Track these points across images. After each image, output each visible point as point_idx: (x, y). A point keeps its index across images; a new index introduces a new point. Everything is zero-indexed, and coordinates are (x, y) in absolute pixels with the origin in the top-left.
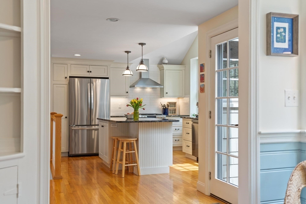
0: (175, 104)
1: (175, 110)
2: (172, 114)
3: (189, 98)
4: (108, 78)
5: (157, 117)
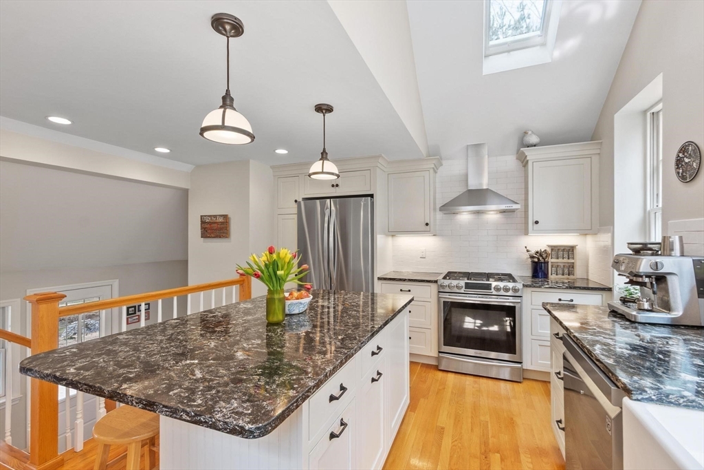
0: (570, 251)
1: (573, 267)
2: (560, 276)
3: (610, 234)
4: (372, 196)
5: (493, 286)
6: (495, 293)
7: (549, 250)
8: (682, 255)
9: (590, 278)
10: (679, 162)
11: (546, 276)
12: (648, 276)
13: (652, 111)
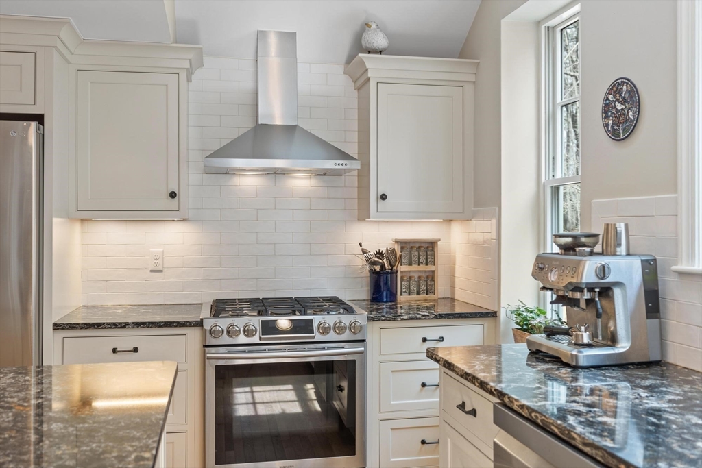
0: (427, 249)
1: (433, 280)
2: (414, 297)
3: (494, 221)
4: (39, 119)
5: (315, 325)
6: (319, 337)
7: (397, 248)
8: (628, 254)
9: (459, 296)
10: (607, 107)
11: (392, 297)
12: (591, 289)
13: (547, 25)
